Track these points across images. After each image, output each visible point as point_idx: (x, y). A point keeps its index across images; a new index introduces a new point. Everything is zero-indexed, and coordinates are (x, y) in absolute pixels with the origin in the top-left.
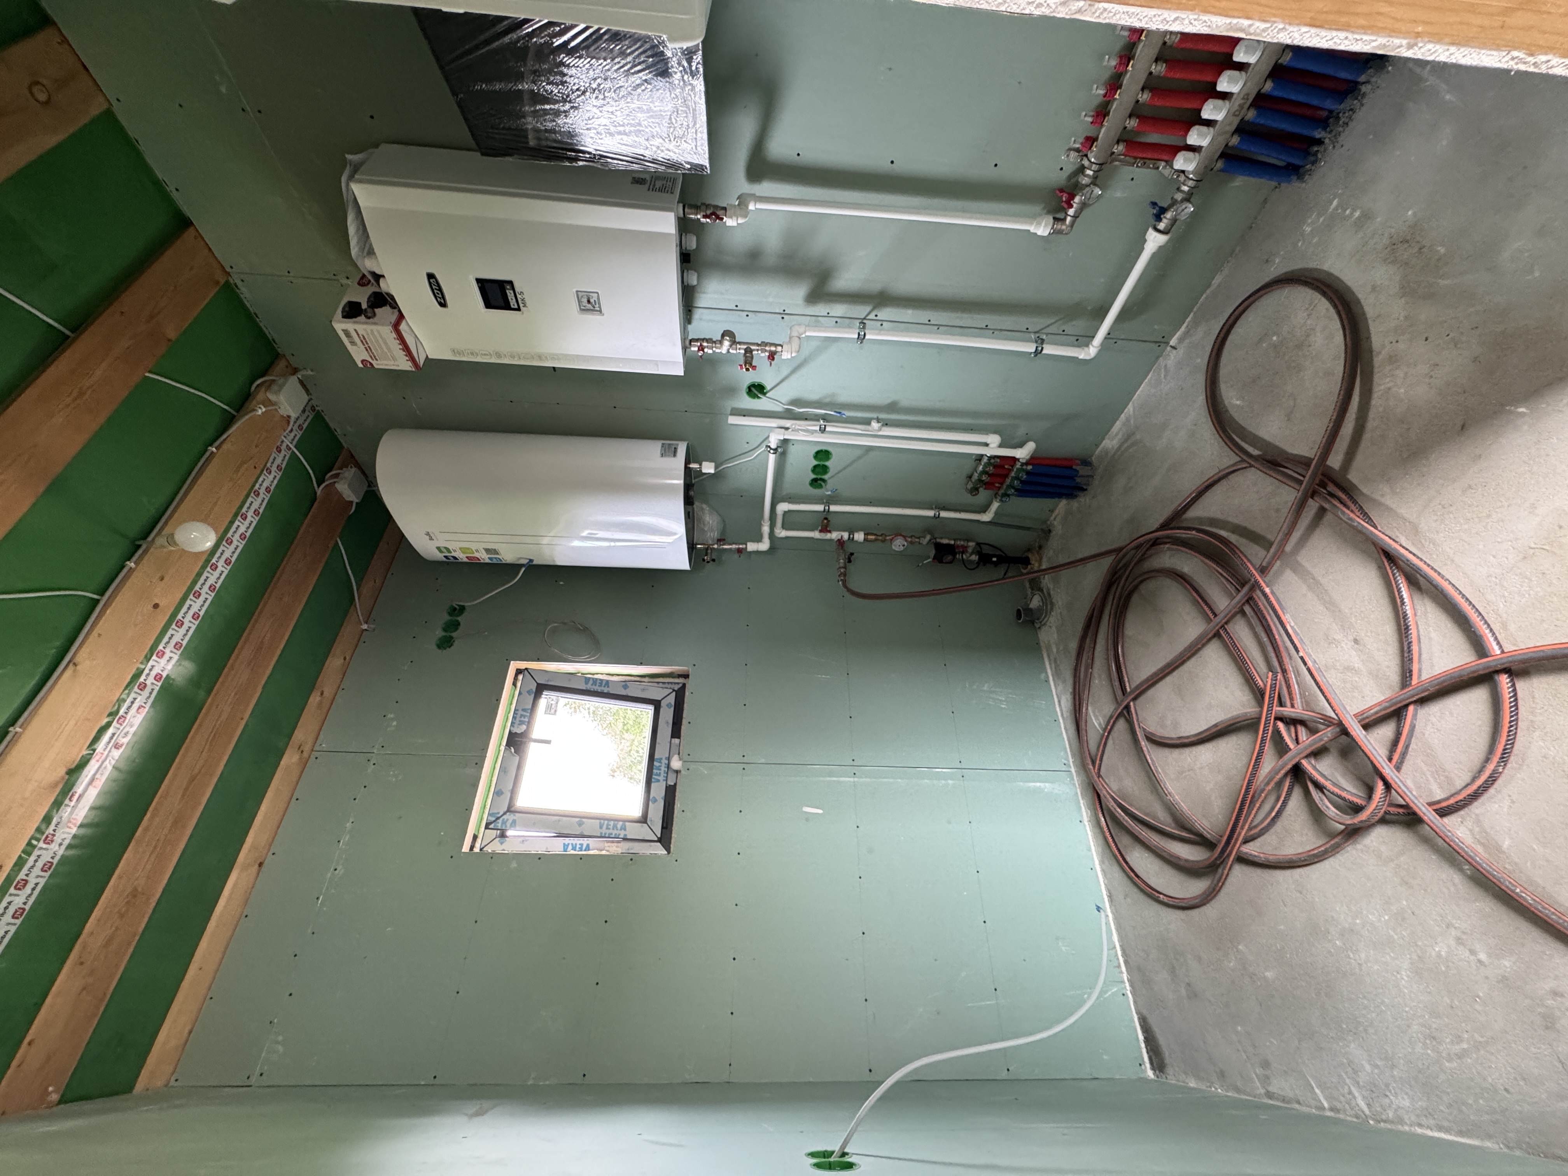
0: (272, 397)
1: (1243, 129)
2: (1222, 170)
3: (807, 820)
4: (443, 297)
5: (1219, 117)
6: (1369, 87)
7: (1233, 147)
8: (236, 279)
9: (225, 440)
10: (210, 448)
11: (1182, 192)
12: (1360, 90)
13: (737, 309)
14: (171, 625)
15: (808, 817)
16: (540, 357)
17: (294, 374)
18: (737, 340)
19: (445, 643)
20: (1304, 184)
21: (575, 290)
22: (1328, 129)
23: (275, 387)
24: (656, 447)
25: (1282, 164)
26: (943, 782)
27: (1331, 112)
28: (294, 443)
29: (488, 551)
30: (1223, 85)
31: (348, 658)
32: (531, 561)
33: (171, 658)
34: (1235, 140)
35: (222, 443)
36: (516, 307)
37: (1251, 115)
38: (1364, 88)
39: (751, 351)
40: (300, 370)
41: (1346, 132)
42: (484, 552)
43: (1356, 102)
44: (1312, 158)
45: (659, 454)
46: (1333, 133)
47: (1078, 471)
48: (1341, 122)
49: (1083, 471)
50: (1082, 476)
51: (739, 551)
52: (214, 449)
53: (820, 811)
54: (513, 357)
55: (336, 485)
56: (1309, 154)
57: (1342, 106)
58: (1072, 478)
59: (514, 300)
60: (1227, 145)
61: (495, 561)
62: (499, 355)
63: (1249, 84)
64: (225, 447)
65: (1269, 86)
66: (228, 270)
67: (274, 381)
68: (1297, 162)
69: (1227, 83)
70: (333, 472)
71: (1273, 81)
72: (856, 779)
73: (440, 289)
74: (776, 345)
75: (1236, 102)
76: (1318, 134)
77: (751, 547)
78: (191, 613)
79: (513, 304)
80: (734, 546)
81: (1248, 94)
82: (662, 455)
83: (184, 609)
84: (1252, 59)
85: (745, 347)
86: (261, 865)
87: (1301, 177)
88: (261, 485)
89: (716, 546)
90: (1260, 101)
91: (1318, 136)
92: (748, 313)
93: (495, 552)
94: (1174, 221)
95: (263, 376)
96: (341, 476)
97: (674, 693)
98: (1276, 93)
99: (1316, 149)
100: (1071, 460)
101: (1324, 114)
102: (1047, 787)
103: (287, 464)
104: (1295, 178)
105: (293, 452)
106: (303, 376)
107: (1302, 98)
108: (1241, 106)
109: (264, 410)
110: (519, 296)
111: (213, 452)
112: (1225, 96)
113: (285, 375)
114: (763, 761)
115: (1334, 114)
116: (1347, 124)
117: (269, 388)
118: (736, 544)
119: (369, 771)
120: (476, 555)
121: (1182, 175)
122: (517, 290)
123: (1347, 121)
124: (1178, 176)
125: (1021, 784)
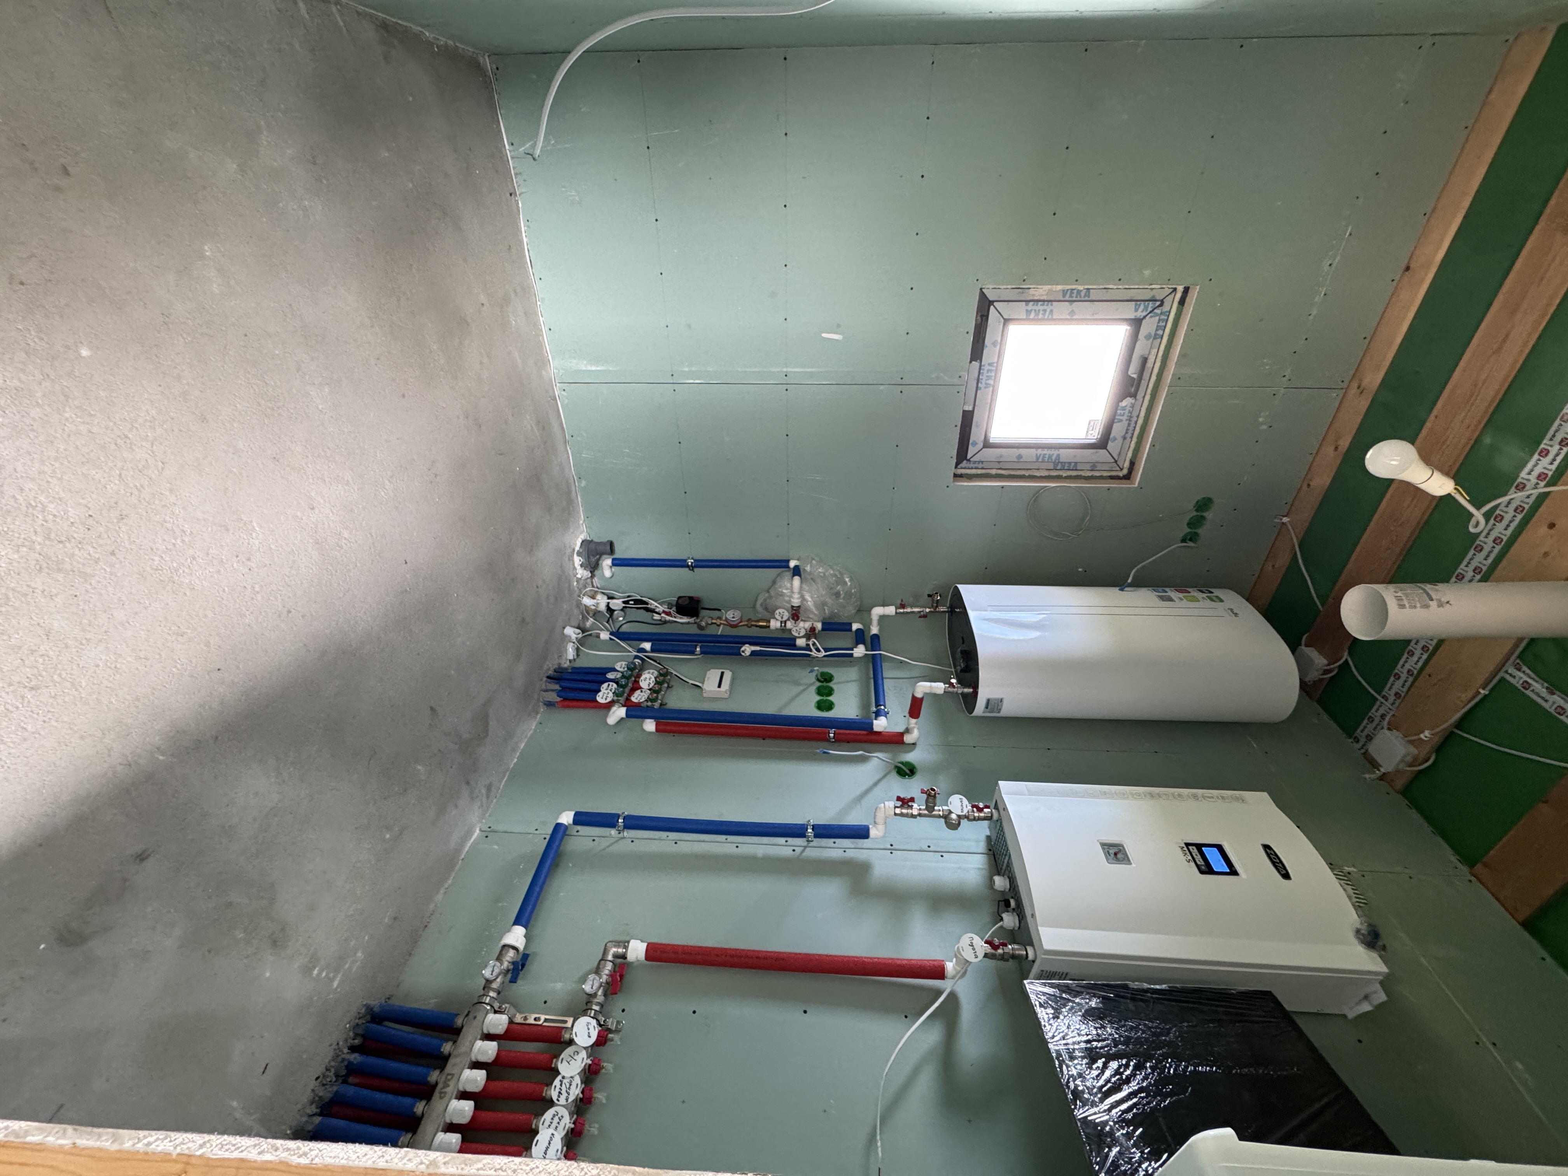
0: (1413, 750)
1: (442, 1061)
2: (457, 1015)
3: (839, 326)
4: (1268, 855)
5: (468, 1073)
6: (309, 1111)
7: (447, 1041)
8: (1464, 869)
9: (1469, 702)
10: (1487, 693)
11: (494, 990)
12: (317, 1108)
13: (942, 853)
14: (1530, 508)
15: (837, 329)
16: (1152, 796)
17: (1384, 774)
18: (943, 820)
19: (1204, 504)
20: (365, 1003)
21: (1134, 865)
22: (346, 1063)
23: (1409, 759)
24: (1007, 710)
25: (387, 1023)
26: (693, 369)
27: (345, 1082)
28: (1378, 703)
29: (1170, 599)
30: (468, 1106)
31: (1305, 487)
32: (1122, 590)
33: (1529, 474)
34: (447, 1048)
35: (1473, 698)
36: (1190, 848)
37: (434, 1076)
38: (313, 1109)
39: (927, 809)
40: (1378, 778)
41: (327, 1061)
42: (1173, 598)
43: (321, 1094)
44: (360, 1031)
45: (1005, 702)
46: (339, 1059)
47: (558, 696)
48: (333, 1070)
49: (553, 697)
50: (553, 690)
51: (903, 606)
52: (1482, 691)
53: (824, 335)
54: (1180, 795)
55: (1325, 662)
56: (363, 1036)
57: (335, 1088)
58: (564, 689)
59: (1194, 854)
60: (455, 1042)
61: (1160, 589)
62: (1195, 797)
63: (442, 1109)
64: (1470, 694)
65: (419, 1107)
66: (1473, 878)
67: (1410, 766)
68: (374, 1026)
69: (463, 1110)
70: (1330, 675)
71: (415, 1113)
72: (785, 370)
73: (1274, 863)
74: (902, 815)
75: (451, 1090)
76: (356, 1058)
77: (891, 610)
78: (1505, 522)
79: (1194, 850)
80: (909, 610)
81: (441, 1098)
82: (1001, 700)
83: (1513, 526)
84: (441, 1136)
85: (934, 813)
86: (1408, 268)
87: (369, 1009)
88: (1420, 658)
89: (928, 610)
90: (427, 1092)
91: (356, 1055)
92: (928, 849)
93: (1162, 598)
94: (499, 959)
95: (1421, 771)
96: (1321, 672)
97: (968, 457)
98: (408, 1100)
99: (356, 1041)
100: (564, 707)
101: (351, 1079)
102: (584, 366)
103: (1388, 680)
104: (375, 1009)
105: (1379, 693)
106: (1374, 773)
107: (378, 1096)
108: (446, 1085)
109: (1422, 736)
110: (1190, 858)
111: (1484, 689)
112: (464, 1095)
113: (1398, 772)
114: (882, 387)
115: (340, 1081)
116: (327, 1070)
117: (1415, 759)
118: (907, 613)
119: (1289, 370)
120: (1181, 595)
121: (497, 1009)
122: (1193, 864)
123: (327, 1073)
124: (500, 1007)
125: (611, 369)
